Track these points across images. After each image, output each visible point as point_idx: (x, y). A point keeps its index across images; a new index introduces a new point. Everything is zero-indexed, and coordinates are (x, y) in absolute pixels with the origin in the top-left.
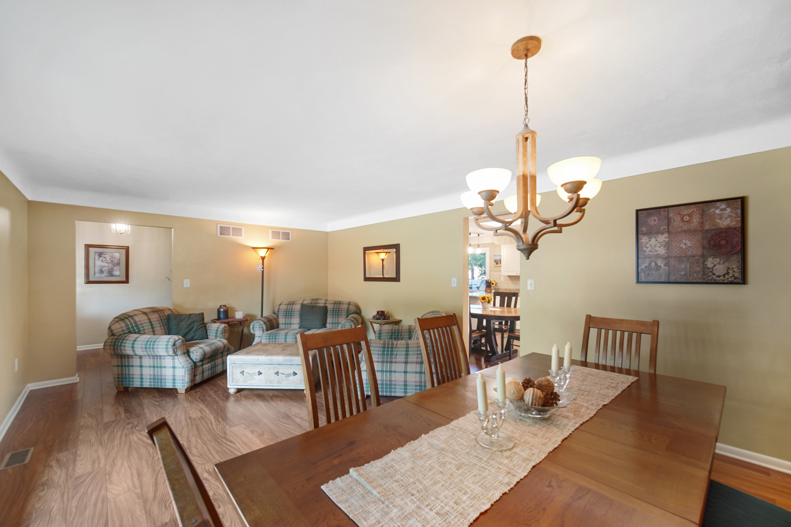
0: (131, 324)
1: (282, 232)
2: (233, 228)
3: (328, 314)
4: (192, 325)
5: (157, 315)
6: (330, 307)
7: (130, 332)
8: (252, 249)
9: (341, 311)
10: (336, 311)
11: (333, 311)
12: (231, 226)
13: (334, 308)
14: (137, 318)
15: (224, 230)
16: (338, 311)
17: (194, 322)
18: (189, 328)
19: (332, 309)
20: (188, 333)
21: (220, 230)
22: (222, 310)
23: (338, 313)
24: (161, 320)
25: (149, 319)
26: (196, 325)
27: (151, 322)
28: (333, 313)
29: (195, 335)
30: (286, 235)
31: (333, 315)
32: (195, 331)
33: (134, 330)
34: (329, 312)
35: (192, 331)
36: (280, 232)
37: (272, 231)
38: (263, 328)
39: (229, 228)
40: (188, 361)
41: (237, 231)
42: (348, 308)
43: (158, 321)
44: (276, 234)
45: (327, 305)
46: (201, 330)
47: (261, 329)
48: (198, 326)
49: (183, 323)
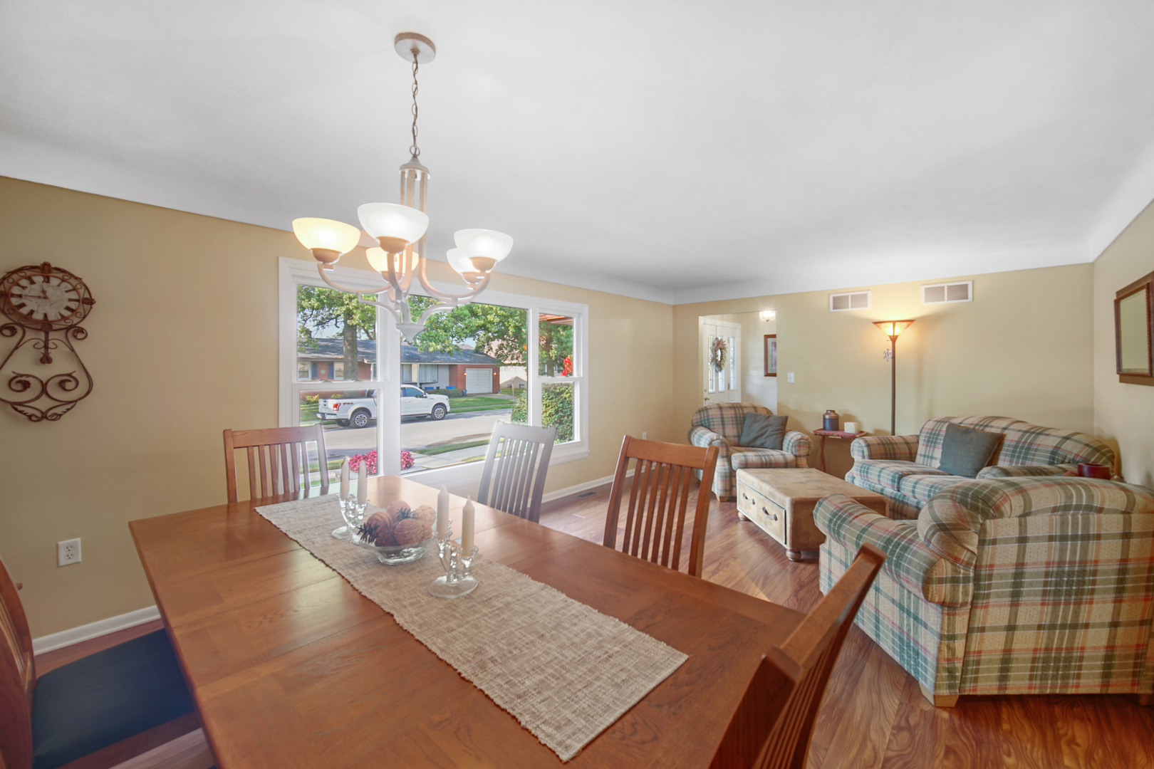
0: (704, 417)
1: (948, 287)
2: (852, 296)
3: (1003, 452)
4: (766, 429)
5: (733, 412)
6: (1011, 437)
7: (702, 425)
8: (874, 325)
9: (1036, 450)
10: (1022, 448)
11: (1016, 447)
12: (850, 294)
13: (1018, 442)
14: (710, 412)
15: (839, 302)
16: (1028, 449)
17: (769, 426)
18: (761, 432)
19: (1014, 444)
20: (759, 439)
21: (834, 303)
22: (827, 417)
23: (1026, 454)
24: (736, 417)
25: (722, 415)
26: (769, 430)
27: (722, 418)
28: (1014, 451)
29: (766, 442)
30: (960, 291)
31: (1013, 456)
32: (767, 437)
33: (705, 423)
34: (1005, 448)
35: (764, 436)
36: (944, 287)
37: (926, 289)
38: (863, 452)
39: (848, 296)
40: (724, 466)
41: (860, 299)
42: (1057, 448)
43: (732, 418)
44: (934, 292)
45: (1006, 432)
46: (774, 437)
47: (861, 454)
48: (772, 431)
49: (757, 424)
